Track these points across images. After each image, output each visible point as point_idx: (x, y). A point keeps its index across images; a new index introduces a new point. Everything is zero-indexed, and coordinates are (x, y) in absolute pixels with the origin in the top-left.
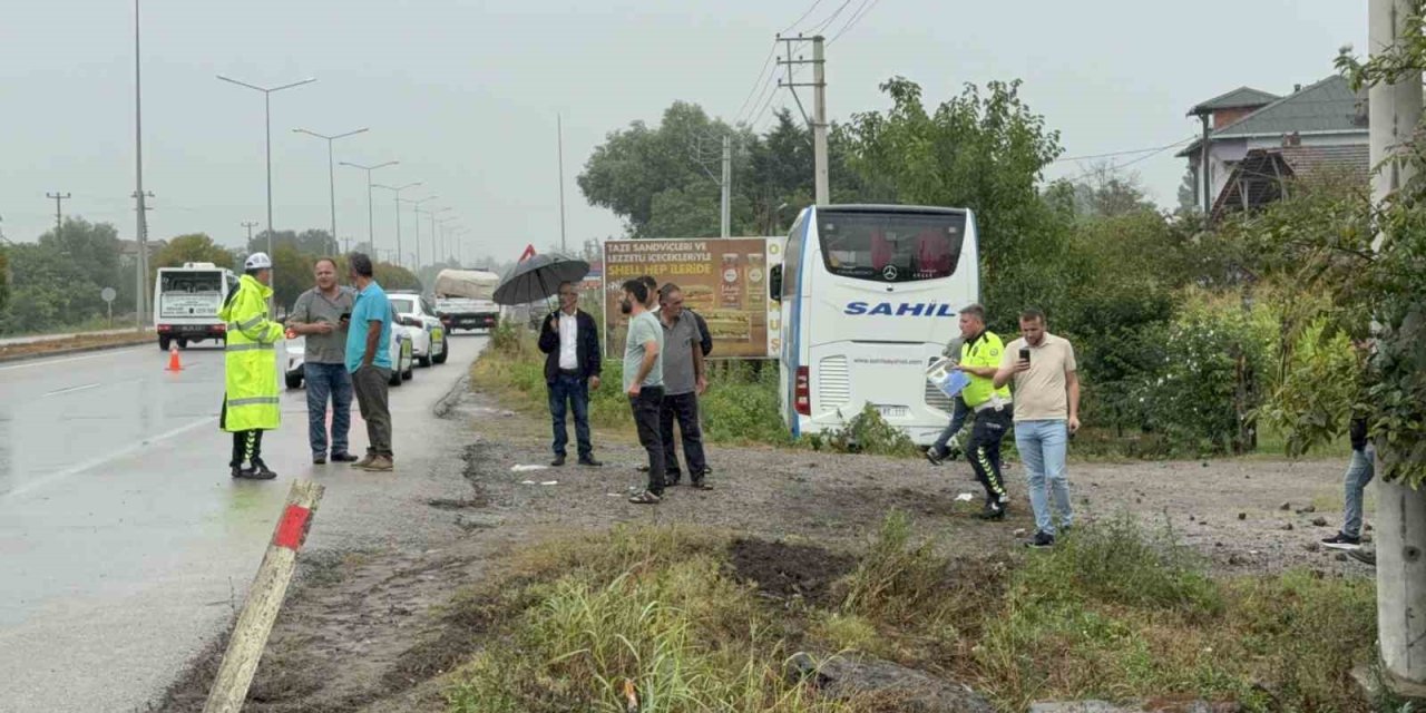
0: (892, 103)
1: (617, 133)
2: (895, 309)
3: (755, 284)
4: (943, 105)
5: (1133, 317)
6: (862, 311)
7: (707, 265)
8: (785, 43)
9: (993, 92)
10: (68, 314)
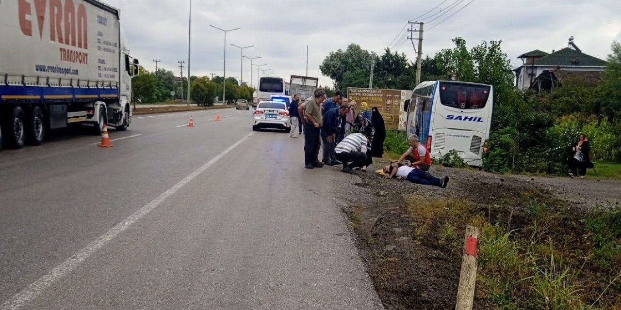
0: (456, 46)
1: (333, 52)
2: (463, 118)
3: (396, 105)
4: (474, 48)
5: (540, 125)
6: (452, 118)
7: (381, 98)
8: (411, 24)
9: (492, 44)
10: (161, 98)
